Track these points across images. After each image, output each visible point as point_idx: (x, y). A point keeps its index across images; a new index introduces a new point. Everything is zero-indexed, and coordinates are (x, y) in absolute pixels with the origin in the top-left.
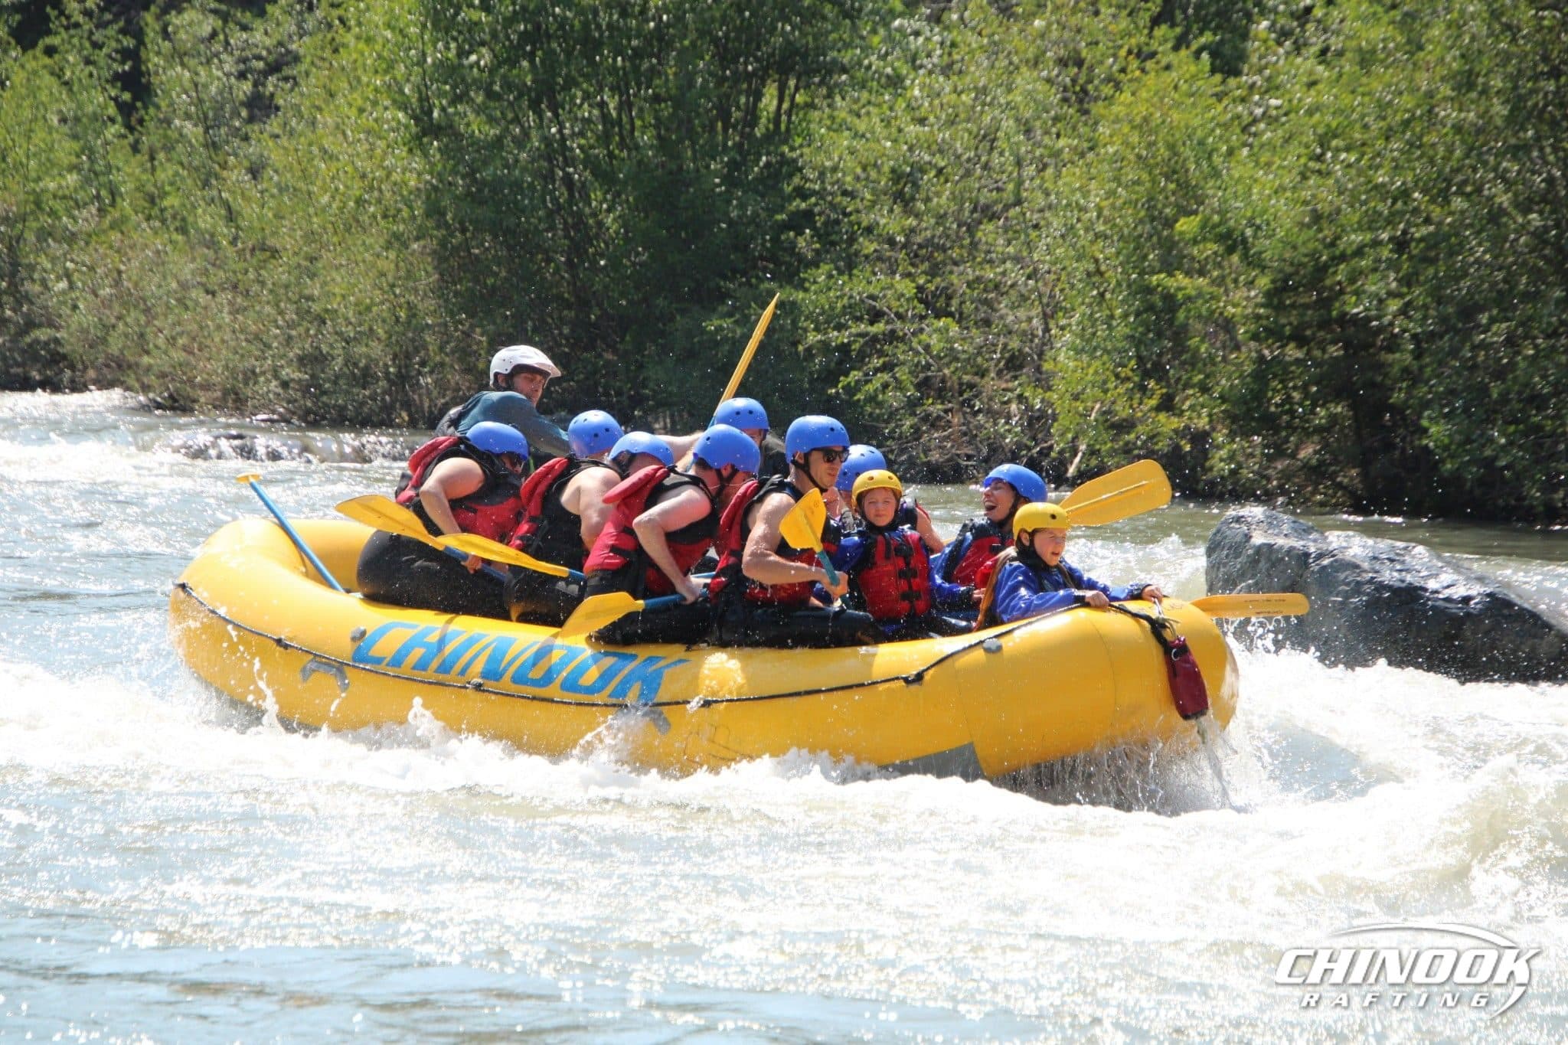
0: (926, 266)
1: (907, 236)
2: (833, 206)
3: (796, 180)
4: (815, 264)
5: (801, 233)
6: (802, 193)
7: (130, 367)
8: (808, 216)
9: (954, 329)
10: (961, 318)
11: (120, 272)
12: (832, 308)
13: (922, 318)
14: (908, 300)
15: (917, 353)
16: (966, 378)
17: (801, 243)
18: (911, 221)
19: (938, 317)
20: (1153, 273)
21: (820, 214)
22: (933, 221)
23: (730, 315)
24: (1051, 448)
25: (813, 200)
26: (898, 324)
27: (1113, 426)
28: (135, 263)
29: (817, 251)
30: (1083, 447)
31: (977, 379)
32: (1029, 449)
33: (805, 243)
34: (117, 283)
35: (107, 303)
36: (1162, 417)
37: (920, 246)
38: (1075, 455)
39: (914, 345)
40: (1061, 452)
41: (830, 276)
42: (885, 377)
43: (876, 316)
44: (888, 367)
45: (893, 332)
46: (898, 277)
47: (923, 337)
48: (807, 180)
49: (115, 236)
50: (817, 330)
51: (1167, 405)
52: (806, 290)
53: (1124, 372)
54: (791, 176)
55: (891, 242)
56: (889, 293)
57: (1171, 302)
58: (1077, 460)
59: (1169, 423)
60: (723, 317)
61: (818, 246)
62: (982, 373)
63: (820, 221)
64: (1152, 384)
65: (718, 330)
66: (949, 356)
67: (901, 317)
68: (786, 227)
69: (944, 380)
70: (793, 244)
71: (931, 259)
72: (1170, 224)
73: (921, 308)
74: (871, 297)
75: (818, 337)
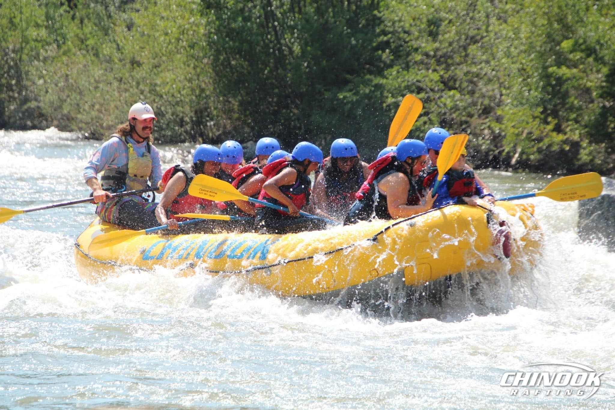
0: (443, 66)
1: (435, 52)
2: (399, 39)
3: (382, 26)
4: (391, 66)
5: (384, 51)
6: (385, 33)
7: (73, 119)
8: (387, 44)
9: (458, 96)
10: (461, 90)
11: (67, 76)
12: (400, 87)
13: (443, 91)
14: (436, 82)
15: (439, 107)
16: (464, 119)
17: (384, 56)
18: (437, 45)
19: (450, 90)
20: (551, 66)
21: (394, 42)
22: (447, 45)
23: (351, 90)
24: (503, 150)
25: (390, 36)
26: (431, 94)
27: (534, 140)
28: (75, 71)
29: (392, 60)
30: (519, 150)
31: (469, 119)
32: (494, 151)
33: (386, 56)
34: (67, 80)
35: (62, 90)
36: (554, 134)
37: (441, 57)
38: (515, 154)
39: (439, 103)
40: (508, 153)
41: (398, 72)
42: (425, 118)
43: (420, 90)
44: (426, 114)
45: (428, 97)
46: (430, 71)
47: (443, 100)
48: (387, 26)
49: (65, 58)
50: (393, 96)
51: (558, 129)
52: (387, 78)
53: (537, 113)
54: (379, 25)
55: (427, 55)
56: (427, 79)
57: (560, 81)
58: (517, 155)
59: (558, 138)
60: (347, 92)
61: (392, 57)
62: (471, 116)
63: (393, 46)
64: (550, 119)
65: (345, 97)
66: (455, 108)
67: (432, 90)
68: (377, 49)
69: (453, 120)
70: (380, 57)
71: (446, 62)
72: (559, 43)
73: (442, 86)
74: (418, 81)
75: (393, 100)
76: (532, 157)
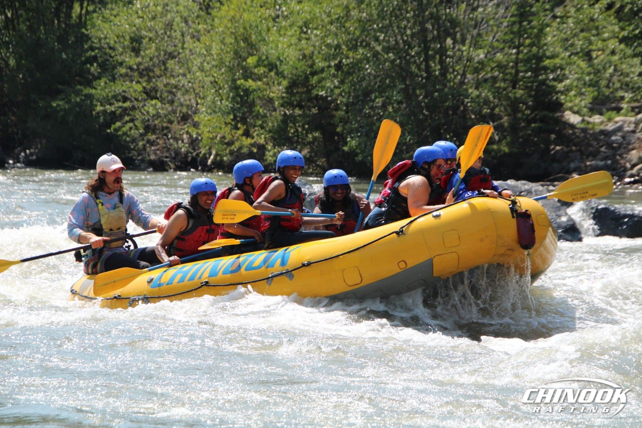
0: (146, 78)
1: (138, 66)
2: (106, 54)
3: (89, 43)
4: (99, 78)
5: (92, 65)
6: (92, 49)
8: (95, 58)
9: (159, 104)
10: (161, 100)
12: (107, 96)
13: (145, 100)
14: (139, 93)
15: (143, 114)
16: (165, 125)
17: (92, 69)
18: (139, 59)
19: (152, 99)
20: (239, 79)
21: (101, 57)
22: (148, 59)
23: (63, 99)
24: (200, 153)
25: (97, 51)
26: (136, 103)
27: (226, 144)
29: (100, 73)
30: (214, 152)
31: (169, 125)
32: (192, 153)
33: (94, 69)
36: (244, 138)
37: (143, 70)
38: (210, 155)
39: (143, 111)
40: (205, 154)
41: (106, 83)
42: (131, 125)
43: (125, 99)
44: (132, 121)
45: (133, 106)
46: (134, 83)
47: (146, 108)
48: (94, 42)
50: (101, 105)
51: (247, 134)
52: (96, 89)
53: (228, 120)
54: (87, 41)
55: (131, 68)
56: (131, 90)
57: (247, 92)
58: (212, 157)
59: (247, 141)
60: (59, 100)
61: (99, 70)
62: (171, 122)
63: (100, 60)
64: (239, 125)
65: (58, 105)
66: (158, 116)
67: (137, 100)
68: (85, 63)
69: (155, 125)
70: (89, 70)
71: (148, 75)
72: (245, 60)
73: (145, 96)
74: (124, 91)
75: (102, 108)
76: (225, 158)
